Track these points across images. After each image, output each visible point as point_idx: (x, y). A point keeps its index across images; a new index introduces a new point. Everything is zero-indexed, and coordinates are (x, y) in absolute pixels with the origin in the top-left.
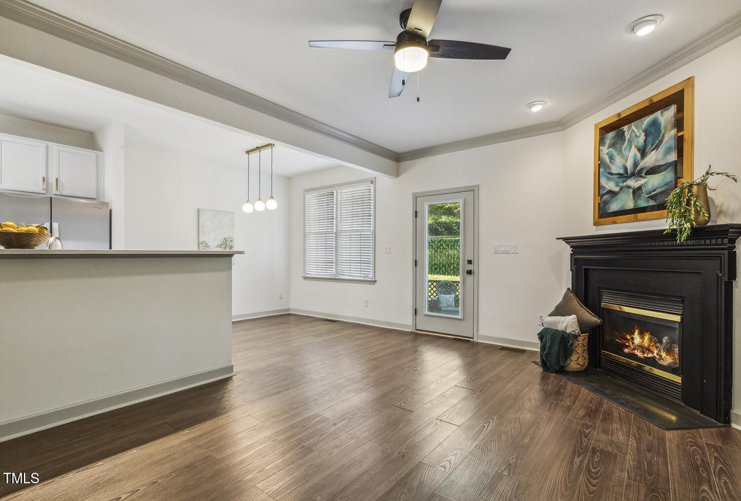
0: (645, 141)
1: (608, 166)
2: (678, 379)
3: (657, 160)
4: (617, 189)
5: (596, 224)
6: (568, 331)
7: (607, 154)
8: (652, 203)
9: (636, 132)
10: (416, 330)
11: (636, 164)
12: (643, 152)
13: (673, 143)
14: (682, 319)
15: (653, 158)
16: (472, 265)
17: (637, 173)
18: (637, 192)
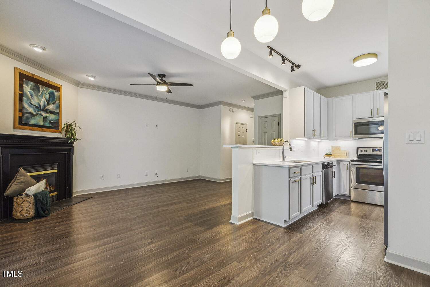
0: (49, 98)
1: (30, 99)
2: (56, 193)
3: (53, 109)
4: (35, 113)
5: (15, 128)
7: (29, 92)
8: (51, 125)
9: (45, 92)
11: (45, 106)
12: (48, 103)
14: (58, 170)
15: (51, 107)
17: (46, 111)
18: (45, 118)
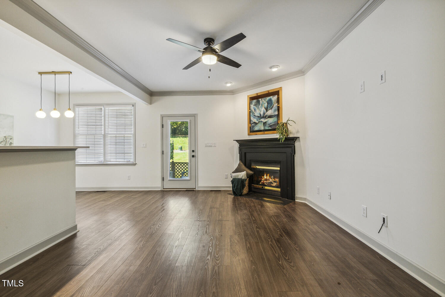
0: (267, 106)
1: (254, 113)
2: (279, 190)
3: (272, 113)
4: (257, 122)
5: (249, 135)
6: (243, 178)
7: (253, 108)
8: (270, 128)
9: (264, 102)
10: (164, 189)
11: (264, 114)
12: (267, 109)
13: (276, 108)
14: (280, 168)
15: (270, 112)
16: (195, 152)
17: (264, 117)
18: (265, 124)
